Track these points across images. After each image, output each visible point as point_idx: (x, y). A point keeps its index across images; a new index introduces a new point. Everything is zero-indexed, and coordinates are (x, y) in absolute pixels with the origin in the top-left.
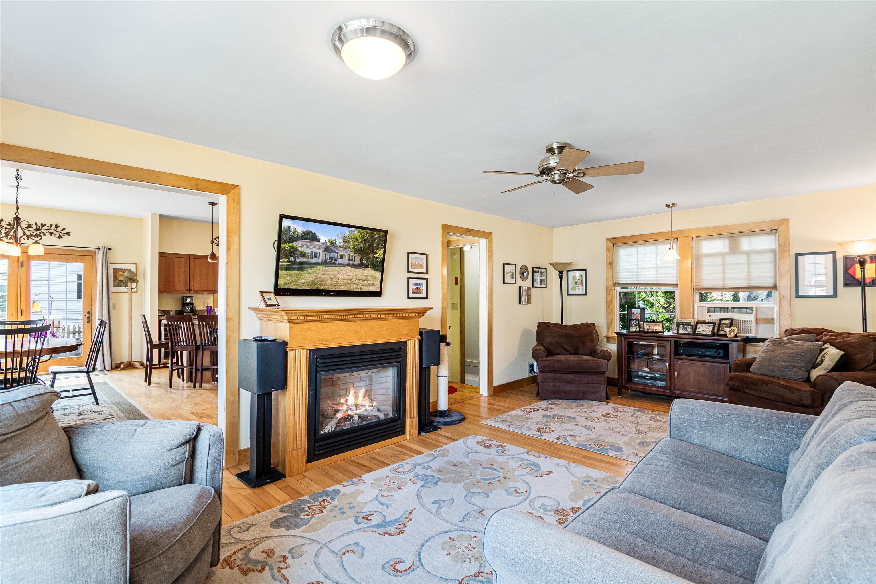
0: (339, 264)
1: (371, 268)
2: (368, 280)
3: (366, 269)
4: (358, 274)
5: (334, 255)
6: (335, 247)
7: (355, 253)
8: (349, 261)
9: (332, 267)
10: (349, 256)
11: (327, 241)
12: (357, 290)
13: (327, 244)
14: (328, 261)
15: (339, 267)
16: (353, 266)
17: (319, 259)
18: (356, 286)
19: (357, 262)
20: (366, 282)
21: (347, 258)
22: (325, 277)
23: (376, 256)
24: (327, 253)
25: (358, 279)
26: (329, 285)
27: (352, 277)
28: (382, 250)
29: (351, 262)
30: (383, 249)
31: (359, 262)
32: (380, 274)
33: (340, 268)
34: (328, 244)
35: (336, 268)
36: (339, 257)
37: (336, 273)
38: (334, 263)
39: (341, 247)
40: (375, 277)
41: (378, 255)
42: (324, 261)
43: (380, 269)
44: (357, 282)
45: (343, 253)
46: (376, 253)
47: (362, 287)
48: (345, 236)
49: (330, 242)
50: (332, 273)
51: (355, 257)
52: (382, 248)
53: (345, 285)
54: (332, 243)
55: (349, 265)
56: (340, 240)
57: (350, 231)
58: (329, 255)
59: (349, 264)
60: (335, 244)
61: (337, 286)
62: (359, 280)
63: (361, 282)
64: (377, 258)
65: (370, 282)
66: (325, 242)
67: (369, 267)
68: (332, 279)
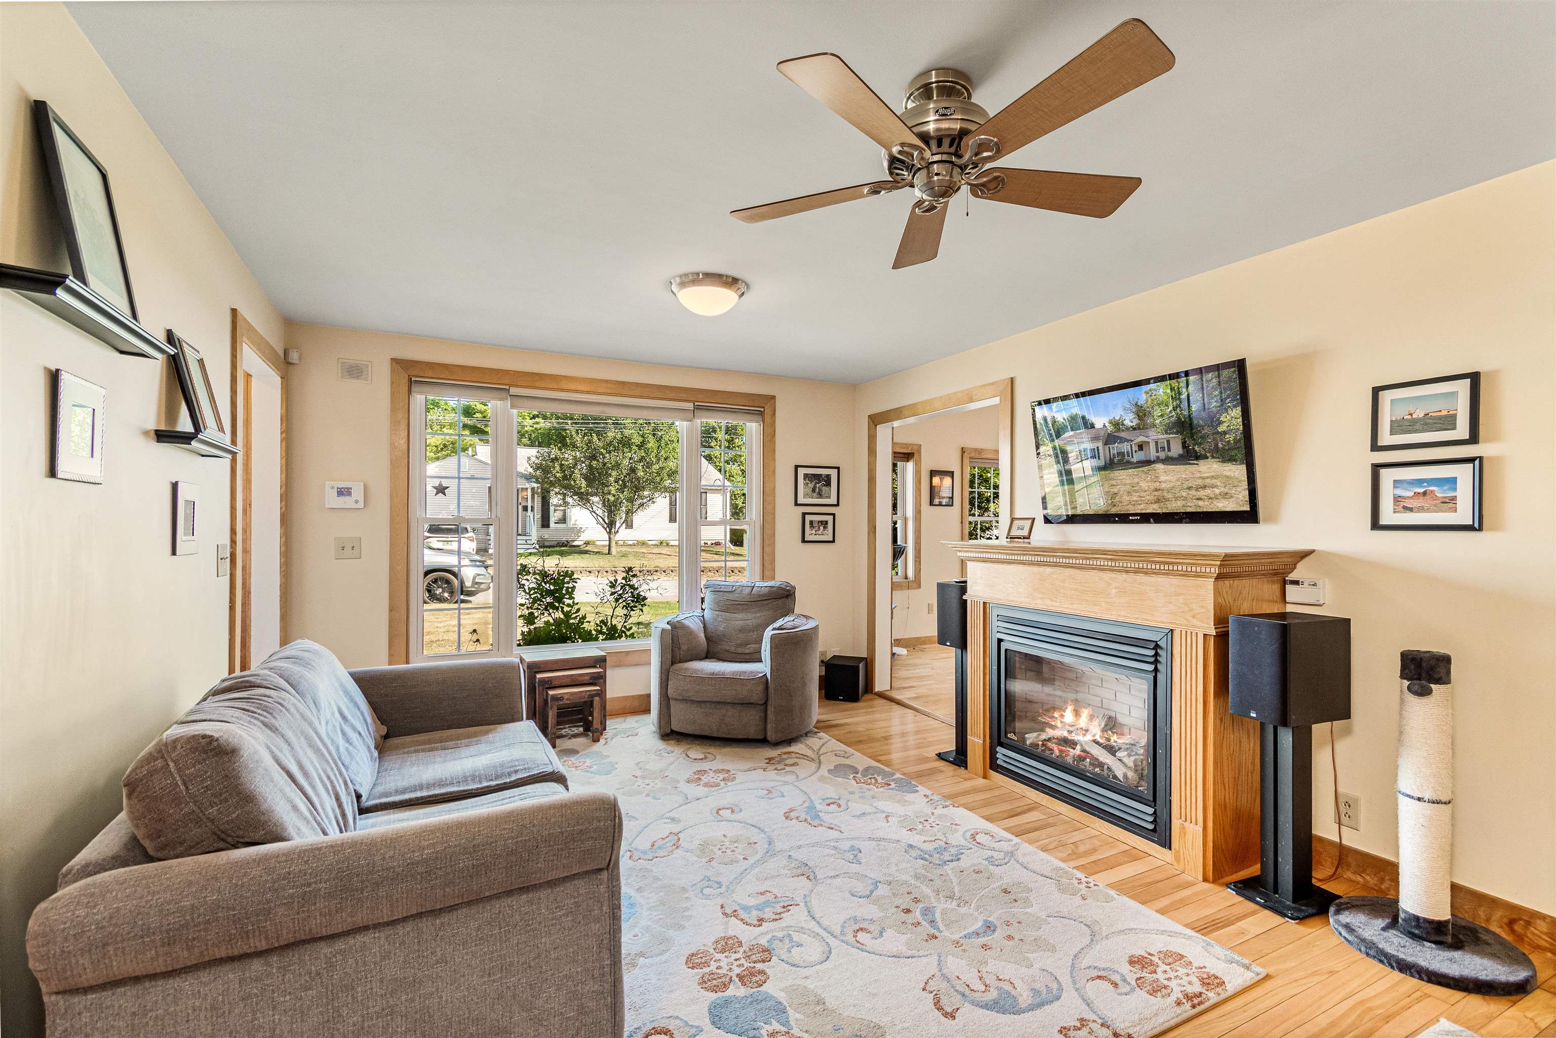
0: (1138, 462)
1: (1213, 457)
2: (1213, 486)
3: (1201, 462)
4: (1184, 476)
5: (1125, 447)
6: (1123, 431)
7: (1167, 433)
8: (1157, 452)
9: (1124, 469)
10: (1157, 443)
11: (1107, 424)
12: (1189, 510)
13: (1107, 429)
14: (1116, 460)
15: (1139, 467)
16: (1168, 460)
17: (1099, 459)
18: (1183, 502)
19: (1176, 449)
20: (1208, 492)
21: (1152, 446)
22: (1115, 490)
23: (1221, 429)
24: (1111, 446)
25: (1185, 486)
26: (1127, 505)
27: (1172, 485)
28: (1237, 412)
29: (1162, 455)
30: (1239, 408)
31: (1180, 451)
32: (1243, 468)
33: (1141, 469)
34: (1110, 428)
35: (1133, 470)
36: (1135, 448)
37: (1136, 480)
38: (1129, 462)
39: (1134, 429)
40: (1228, 477)
41: (1226, 425)
42: (1108, 461)
43: (1240, 456)
44: (1184, 494)
45: (1141, 439)
46: (1220, 423)
47: (1201, 503)
48: (1139, 404)
49: (1113, 425)
50: (1128, 482)
51: (1168, 442)
52: (1235, 406)
53: (1158, 501)
54: (1117, 425)
55: (1158, 460)
56: (1132, 416)
57: (1147, 393)
58: (1116, 448)
59: (1158, 458)
60: (1123, 424)
61: (1142, 506)
62: (1189, 488)
63: (1193, 492)
64: (1225, 433)
65: (1217, 491)
66: (1104, 426)
67: (1207, 458)
68: (1129, 492)
